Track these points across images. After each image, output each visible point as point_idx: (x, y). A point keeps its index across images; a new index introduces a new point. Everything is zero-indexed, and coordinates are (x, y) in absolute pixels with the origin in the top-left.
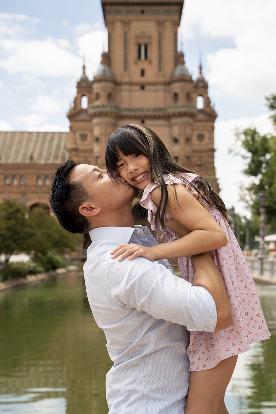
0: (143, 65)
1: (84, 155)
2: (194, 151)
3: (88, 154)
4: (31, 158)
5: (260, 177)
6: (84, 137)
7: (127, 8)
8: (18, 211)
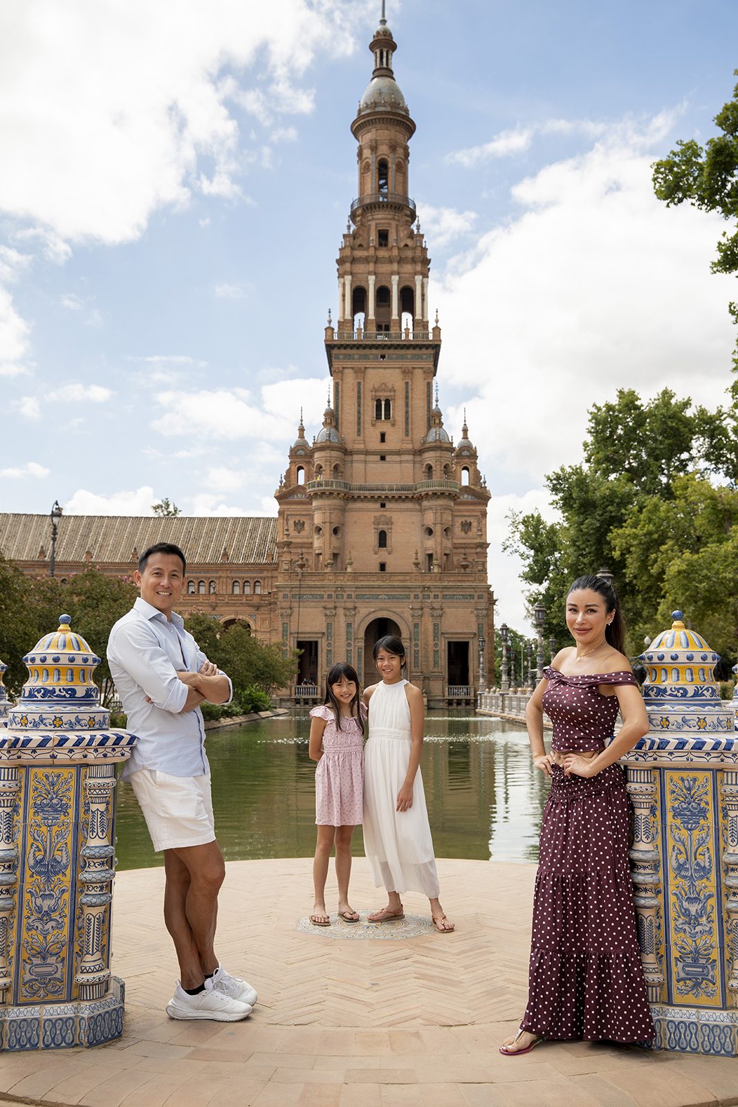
0: (384, 426)
1: (299, 551)
2: (456, 547)
3: (304, 550)
4: (225, 555)
5: (546, 584)
6: (299, 526)
7: (361, 351)
8: (209, 629)
